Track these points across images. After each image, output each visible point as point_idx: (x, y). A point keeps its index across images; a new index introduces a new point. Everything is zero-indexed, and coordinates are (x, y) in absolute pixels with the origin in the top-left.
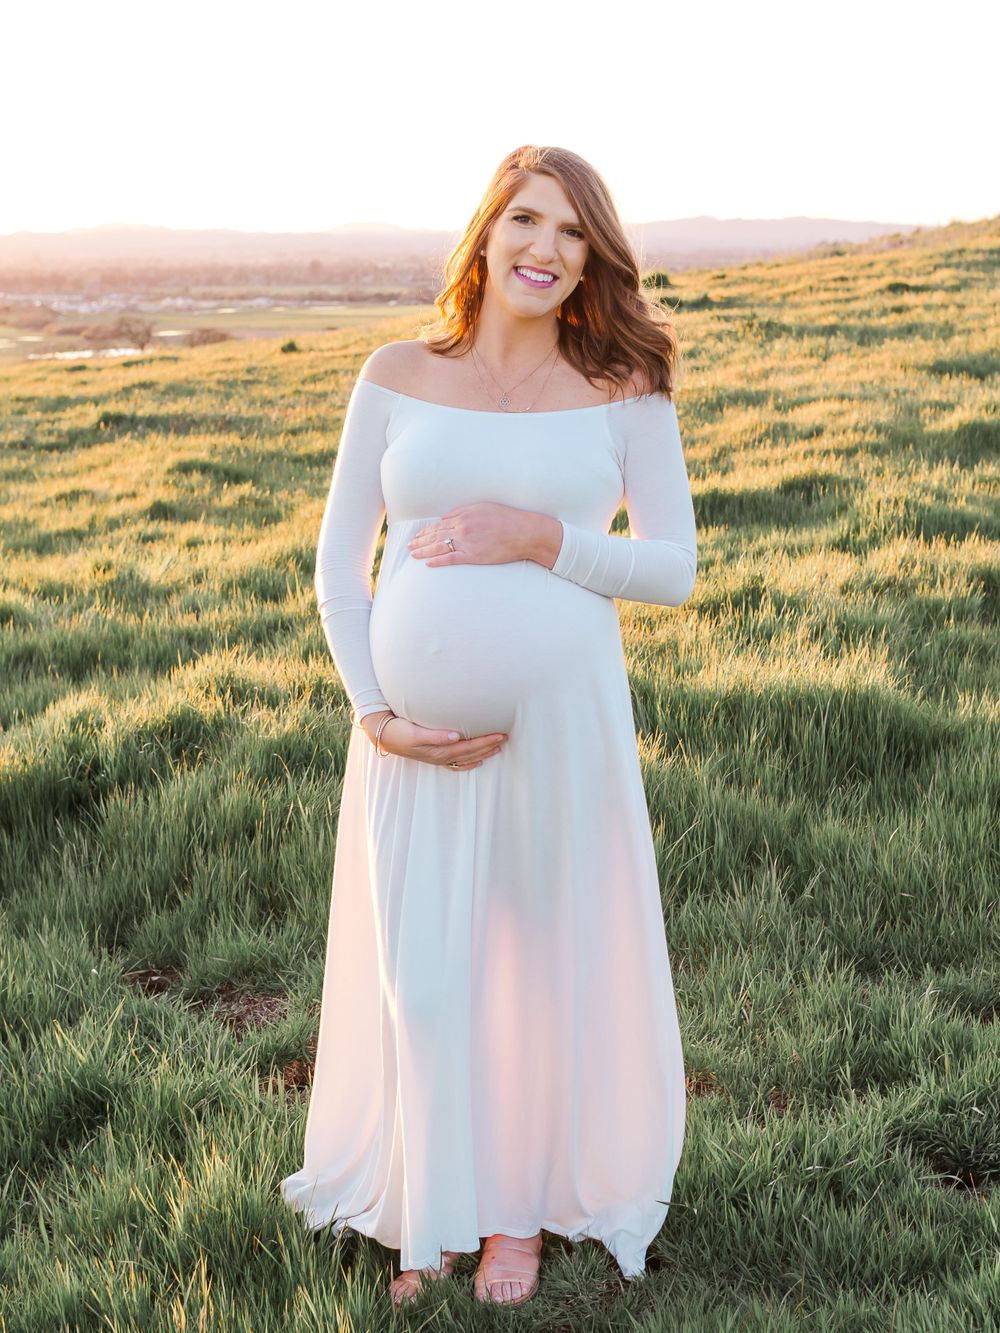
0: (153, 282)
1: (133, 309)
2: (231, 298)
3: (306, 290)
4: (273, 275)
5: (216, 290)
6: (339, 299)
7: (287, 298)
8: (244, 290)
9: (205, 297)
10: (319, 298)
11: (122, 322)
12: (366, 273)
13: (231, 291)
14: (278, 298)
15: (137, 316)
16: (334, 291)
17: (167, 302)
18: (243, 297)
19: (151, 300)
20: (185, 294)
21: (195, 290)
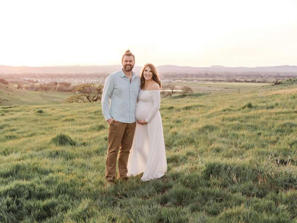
0: (174, 77)
1: (170, 82)
2: (190, 80)
3: (205, 79)
4: (198, 76)
5: (187, 78)
6: (211, 81)
7: (201, 80)
8: (192, 79)
9: (184, 80)
10: (207, 80)
11: (169, 85)
12: (217, 76)
13: (189, 79)
14: (199, 80)
15: (172, 84)
16: (210, 79)
17: (177, 81)
18: (192, 80)
19: (174, 80)
20: (181, 79)
21: (182, 79)
